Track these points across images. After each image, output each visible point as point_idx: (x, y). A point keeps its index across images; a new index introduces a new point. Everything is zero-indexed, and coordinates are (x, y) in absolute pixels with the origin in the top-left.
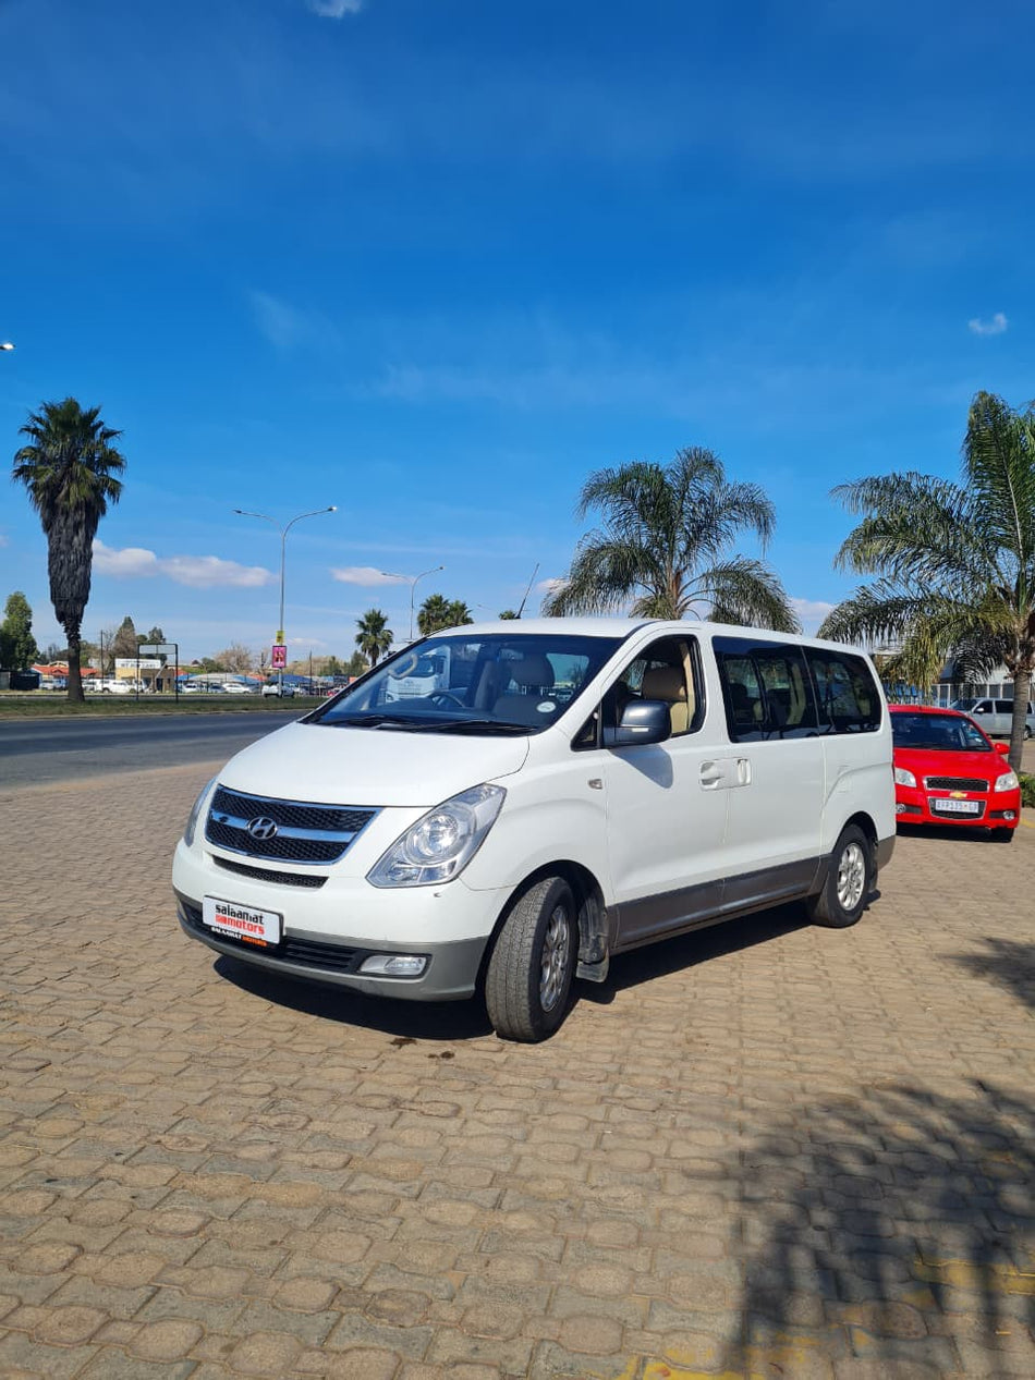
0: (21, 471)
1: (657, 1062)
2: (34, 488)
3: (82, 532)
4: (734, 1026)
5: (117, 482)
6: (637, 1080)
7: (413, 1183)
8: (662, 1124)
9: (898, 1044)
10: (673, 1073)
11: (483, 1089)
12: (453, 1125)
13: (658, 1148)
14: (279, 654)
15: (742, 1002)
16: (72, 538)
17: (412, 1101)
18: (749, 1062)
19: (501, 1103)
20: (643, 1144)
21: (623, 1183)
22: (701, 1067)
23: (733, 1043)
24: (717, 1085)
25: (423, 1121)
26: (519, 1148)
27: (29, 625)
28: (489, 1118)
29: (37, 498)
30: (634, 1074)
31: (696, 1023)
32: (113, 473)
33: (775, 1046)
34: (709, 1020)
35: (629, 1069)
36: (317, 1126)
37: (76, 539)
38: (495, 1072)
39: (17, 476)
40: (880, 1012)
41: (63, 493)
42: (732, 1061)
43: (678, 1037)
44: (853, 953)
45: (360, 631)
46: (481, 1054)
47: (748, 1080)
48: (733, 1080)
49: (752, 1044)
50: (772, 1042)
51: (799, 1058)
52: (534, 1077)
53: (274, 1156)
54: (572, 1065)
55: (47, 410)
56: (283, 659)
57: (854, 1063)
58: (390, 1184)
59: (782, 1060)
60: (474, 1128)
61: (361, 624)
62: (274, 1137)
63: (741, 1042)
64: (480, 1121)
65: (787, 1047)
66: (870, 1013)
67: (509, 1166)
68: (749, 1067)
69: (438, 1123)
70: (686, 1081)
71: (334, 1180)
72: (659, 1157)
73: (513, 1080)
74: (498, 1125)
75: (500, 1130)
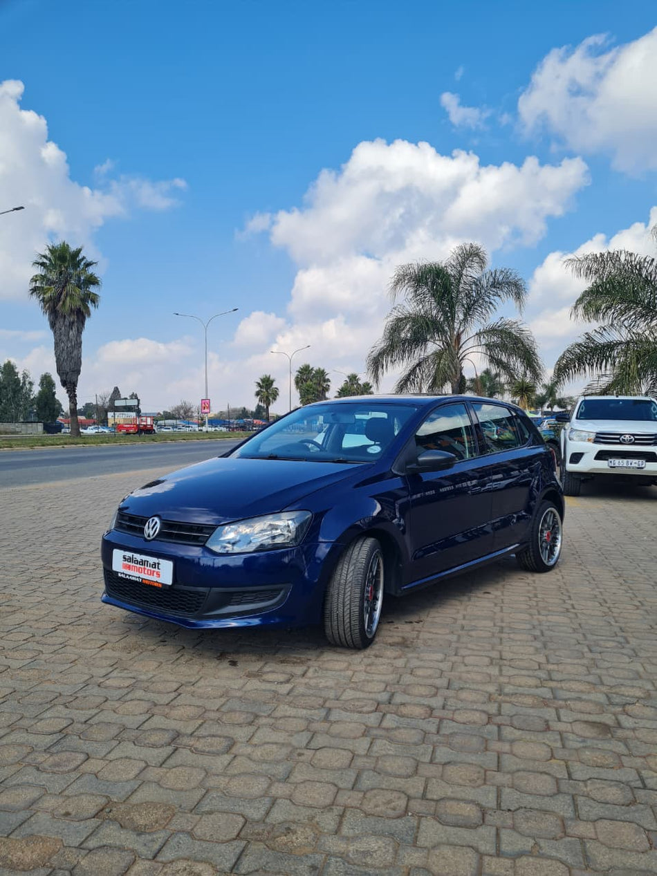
0: (34, 290)
1: (423, 691)
2: (43, 300)
3: (75, 329)
4: (495, 654)
5: (96, 295)
6: (405, 710)
7: (158, 835)
8: (422, 759)
9: (641, 670)
10: (437, 702)
11: (261, 722)
12: (218, 763)
13: (415, 787)
14: (206, 405)
15: (502, 633)
16: (69, 333)
17: (191, 736)
18: (508, 689)
19: (275, 737)
20: (400, 783)
21: (374, 833)
22: (464, 695)
23: (494, 671)
24: (478, 714)
25: (193, 759)
26: (279, 790)
27: (54, 393)
28: (258, 753)
29: (45, 307)
30: (403, 704)
31: (463, 652)
32: (93, 289)
33: (530, 673)
34: (473, 650)
35: (398, 699)
36: (93, 765)
37: (71, 333)
39: (32, 293)
40: (622, 640)
41: (61, 303)
42: (491, 689)
43: (446, 665)
44: (593, 589)
45: (258, 389)
46: (268, 686)
47: (506, 708)
48: (492, 708)
49: (512, 672)
50: (527, 669)
51: (553, 684)
52: (311, 708)
53: (33, 802)
54: (349, 694)
55: (50, 250)
56: (209, 407)
57: (604, 689)
58: (134, 837)
59: (537, 687)
60: (241, 764)
61: (259, 384)
62: (43, 778)
63: (501, 670)
64: (249, 757)
65: (543, 675)
66: (613, 641)
67: (262, 812)
68: (507, 695)
69: (205, 761)
70: (448, 710)
71: (78, 832)
72: (415, 798)
73: (291, 711)
74: (265, 761)
75: (265, 767)
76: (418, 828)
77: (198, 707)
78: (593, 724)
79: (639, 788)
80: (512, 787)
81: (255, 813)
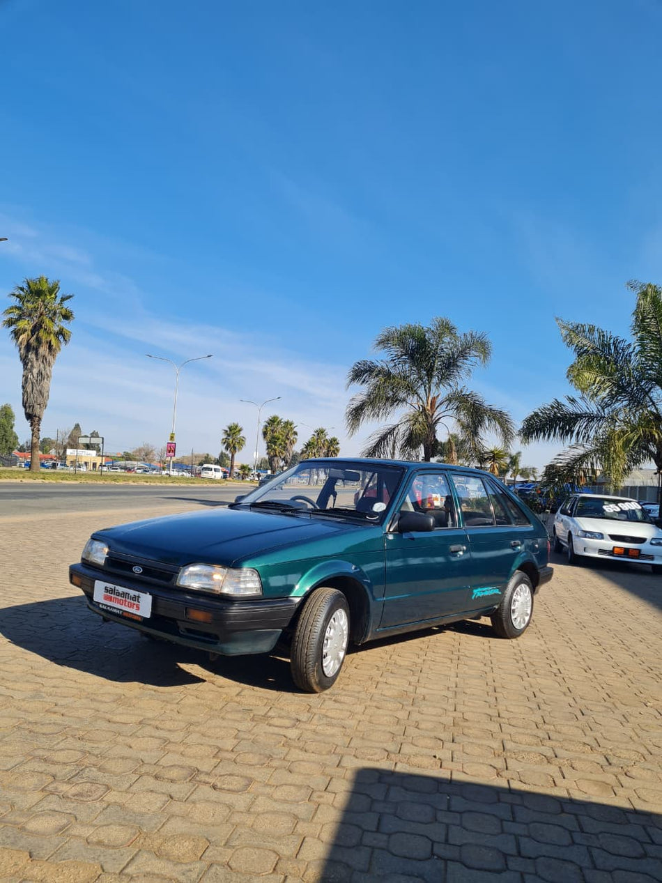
0: (7, 322)
3: (46, 362)
4: (493, 712)
5: (68, 331)
7: (193, 866)
8: (439, 807)
11: (275, 763)
12: (241, 801)
13: (437, 832)
14: (171, 449)
16: (40, 366)
17: (208, 774)
19: (291, 778)
20: (422, 828)
21: (404, 874)
24: (485, 768)
25: (214, 795)
28: (278, 794)
32: (67, 325)
33: (529, 732)
34: (470, 707)
35: (407, 749)
36: (112, 797)
38: (286, 749)
39: (4, 325)
40: (610, 705)
41: (35, 336)
43: (448, 720)
45: (225, 437)
46: (276, 730)
48: (499, 763)
49: (512, 730)
52: (320, 753)
53: (62, 830)
55: (28, 283)
56: (174, 451)
58: (170, 866)
59: (537, 745)
62: (69, 807)
63: (501, 728)
64: (270, 797)
65: (542, 734)
69: (228, 798)
70: (457, 762)
71: (114, 859)
72: (439, 843)
73: (302, 755)
74: (285, 801)
75: (286, 807)
76: (446, 870)
77: (210, 746)
78: (596, 782)
79: (648, 843)
80: (529, 836)
81: (287, 850)
